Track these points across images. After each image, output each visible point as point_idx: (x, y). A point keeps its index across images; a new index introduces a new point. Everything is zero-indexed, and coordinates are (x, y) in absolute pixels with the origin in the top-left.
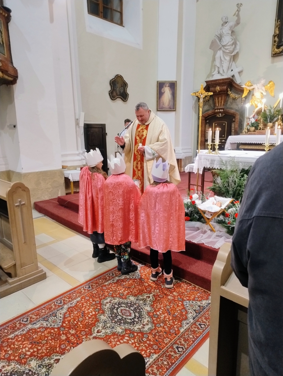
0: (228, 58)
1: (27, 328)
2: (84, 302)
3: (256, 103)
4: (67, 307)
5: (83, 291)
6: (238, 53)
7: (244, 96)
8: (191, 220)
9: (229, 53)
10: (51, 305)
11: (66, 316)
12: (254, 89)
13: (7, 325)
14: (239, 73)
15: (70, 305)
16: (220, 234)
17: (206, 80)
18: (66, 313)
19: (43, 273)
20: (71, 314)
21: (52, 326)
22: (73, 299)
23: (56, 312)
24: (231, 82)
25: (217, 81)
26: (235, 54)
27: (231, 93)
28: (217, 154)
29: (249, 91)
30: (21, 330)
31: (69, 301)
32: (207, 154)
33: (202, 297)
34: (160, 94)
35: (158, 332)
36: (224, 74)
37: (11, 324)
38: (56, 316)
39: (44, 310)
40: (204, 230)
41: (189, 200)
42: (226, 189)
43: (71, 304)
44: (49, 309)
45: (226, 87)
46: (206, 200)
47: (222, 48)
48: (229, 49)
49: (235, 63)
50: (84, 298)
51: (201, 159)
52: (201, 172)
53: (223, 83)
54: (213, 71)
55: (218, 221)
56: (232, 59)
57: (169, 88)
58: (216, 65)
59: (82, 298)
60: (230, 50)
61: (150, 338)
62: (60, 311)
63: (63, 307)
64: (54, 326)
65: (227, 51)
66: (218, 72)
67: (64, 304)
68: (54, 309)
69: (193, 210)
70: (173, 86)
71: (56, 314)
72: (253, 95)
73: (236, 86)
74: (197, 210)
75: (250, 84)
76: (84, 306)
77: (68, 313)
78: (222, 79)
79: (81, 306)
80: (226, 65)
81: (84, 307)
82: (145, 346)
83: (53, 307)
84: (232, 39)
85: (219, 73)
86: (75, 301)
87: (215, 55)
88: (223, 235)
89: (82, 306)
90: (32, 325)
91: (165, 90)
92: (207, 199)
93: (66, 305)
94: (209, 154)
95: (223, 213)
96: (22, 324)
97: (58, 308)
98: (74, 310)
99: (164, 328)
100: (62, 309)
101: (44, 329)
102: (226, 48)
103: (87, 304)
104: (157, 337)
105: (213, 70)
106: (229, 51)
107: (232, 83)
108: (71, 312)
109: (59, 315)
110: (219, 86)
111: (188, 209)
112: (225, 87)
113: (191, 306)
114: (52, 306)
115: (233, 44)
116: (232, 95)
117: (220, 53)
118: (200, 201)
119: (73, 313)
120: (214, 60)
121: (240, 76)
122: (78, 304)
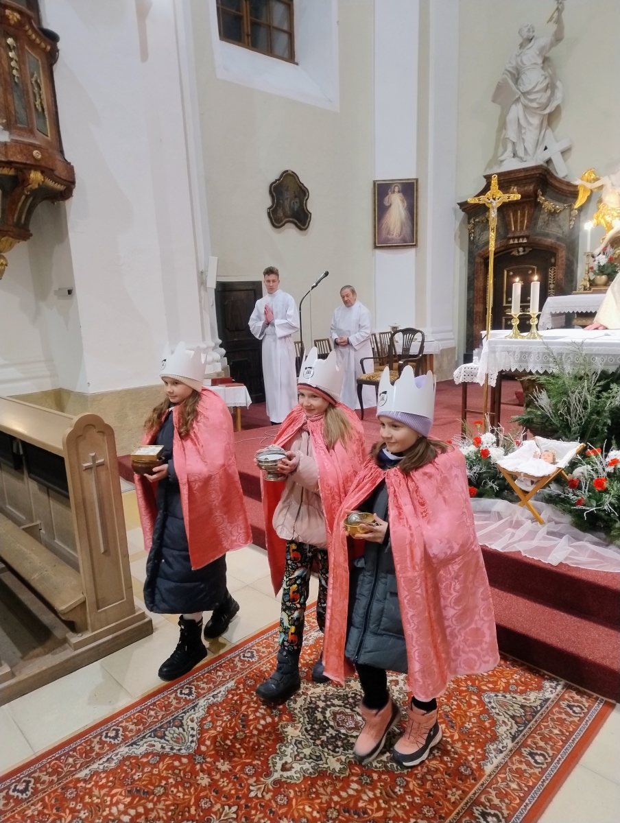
0: (535, 121)
1: (117, 754)
2: (244, 692)
3: (608, 218)
4: (205, 703)
5: (239, 664)
6: (558, 108)
7: (578, 204)
8: (480, 495)
9: (538, 108)
10: (169, 698)
11: (205, 727)
12: (601, 187)
13: (73, 745)
14: (563, 153)
15: (212, 698)
16: (556, 529)
17: (485, 174)
18: (204, 719)
19: (146, 620)
20: (217, 720)
21: (175, 751)
22: (219, 684)
23: (182, 717)
24: (545, 176)
25: (513, 175)
26: (553, 109)
27: (546, 201)
28: (534, 338)
29: (591, 190)
30: (105, 759)
31: (210, 689)
32: (508, 339)
33: (525, 684)
34: (381, 209)
35: (429, 772)
36: (528, 158)
37: (81, 745)
38: (181, 725)
39: (153, 710)
40: (515, 519)
41: (473, 448)
42: (563, 420)
43: (213, 696)
44: (164, 709)
45: (534, 187)
46: (516, 447)
47: (522, 99)
48: (537, 101)
49: (553, 131)
50: (242, 683)
51: (494, 352)
52: (493, 383)
53: (526, 178)
54: (499, 154)
55: (547, 497)
56: (545, 123)
57: (401, 194)
58: (508, 138)
59: (238, 683)
60: (540, 101)
61: (411, 786)
62: (190, 713)
63: (197, 704)
64: (179, 750)
65: (534, 105)
66: (512, 155)
67: (199, 696)
68: (177, 709)
69: (484, 470)
70: (409, 189)
71: (181, 721)
72: (600, 201)
73: (557, 184)
74: (492, 471)
75: (593, 176)
76: (244, 702)
77: (209, 719)
78: (524, 169)
79: (238, 702)
80: (530, 136)
81: (245, 704)
82: (403, 808)
83: (174, 702)
84: (544, 77)
85: (515, 155)
86: (223, 689)
87: (506, 116)
88: (563, 532)
89: (241, 702)
90: (128, 746)
91: (392, 200)
92: (518, 444)
93: (203, 700)
94: (513, 340)
95: (558, 479)
96: (106, 745)
97: (184, 705)
98: (223, 711)
99: (442, 761)
100: (193, 708)
101: (158, 758)
102: (532, 97)
103: (250, 696)
104: (428, 785)
105: (501, 149)
106: (538, 103)
107: (548, 177)
108: (215, 717)
109: (190, 723)
110: (515, 185)
111: (471, 468)
112: (531, 188)
113: (503, 705)
114: (170, 700)
115: (547, 87)
116: (548, 204)
117: (516, 111)
118: (501, 450)
119: (222, 720)
120: (503, 125)
121: (565, 160)
122: (230, 696)
